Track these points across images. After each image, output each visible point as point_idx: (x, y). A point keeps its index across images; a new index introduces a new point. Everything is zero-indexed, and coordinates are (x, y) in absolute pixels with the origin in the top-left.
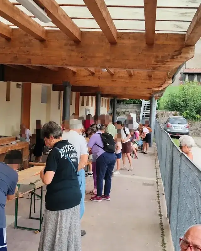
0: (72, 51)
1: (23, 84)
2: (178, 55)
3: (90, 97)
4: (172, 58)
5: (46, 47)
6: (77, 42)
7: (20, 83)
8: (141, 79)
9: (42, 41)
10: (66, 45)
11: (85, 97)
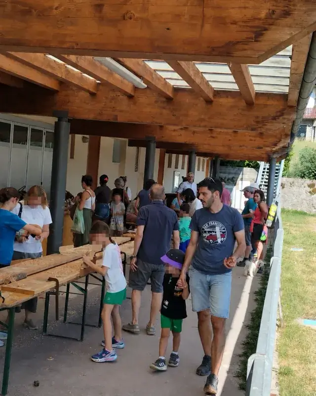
0: (164, 108)
1: (90, 137)
2: (280, 116)
3: (181, 156)
4: (274, 118)
5: (135, 103)
6: (169, 99)
7: (88, 136)
8: (250, 136)
9: (130, 97)
10: (156, 102)
11: (174, 156)
